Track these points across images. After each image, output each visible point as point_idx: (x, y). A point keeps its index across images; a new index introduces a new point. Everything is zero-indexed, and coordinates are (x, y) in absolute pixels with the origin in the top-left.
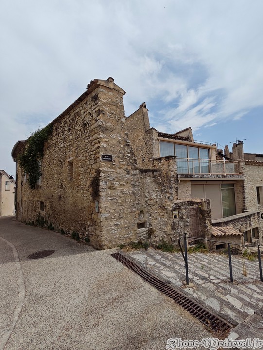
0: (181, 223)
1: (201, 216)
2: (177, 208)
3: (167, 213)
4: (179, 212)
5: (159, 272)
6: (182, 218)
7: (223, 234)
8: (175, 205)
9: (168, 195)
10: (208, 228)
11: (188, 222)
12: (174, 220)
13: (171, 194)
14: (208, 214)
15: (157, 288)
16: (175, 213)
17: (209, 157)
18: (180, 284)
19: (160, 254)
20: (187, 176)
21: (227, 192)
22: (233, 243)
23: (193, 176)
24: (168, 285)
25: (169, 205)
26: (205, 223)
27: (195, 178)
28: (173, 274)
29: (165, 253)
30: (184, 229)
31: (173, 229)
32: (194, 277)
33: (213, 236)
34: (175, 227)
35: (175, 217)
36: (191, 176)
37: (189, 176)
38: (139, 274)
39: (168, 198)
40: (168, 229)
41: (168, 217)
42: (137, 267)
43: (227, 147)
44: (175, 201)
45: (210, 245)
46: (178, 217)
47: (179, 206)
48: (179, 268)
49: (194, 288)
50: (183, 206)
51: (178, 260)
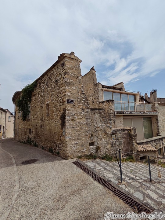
0: (117, 143)
1: (130, 138)
3: (108, 136)
4: (116, 136)
5: (103, 174)
6: (118, 139)
7: (145, 150)
8: (113, 131)
9: (109, 125)
10: (135, 146)
12: (113, 141)
13: (110, 124)
14: (134, 137)
15: (102, 184)
16: (113, 136)
17: (135, 101)
18: (117, 182)
19: (104, 163)
20: (121, 112)
21: (147, 123)
22: (151, 156)
24: (109, 182)
25: (109, 131)
26: (133, 143)
27: (126, 114)
28: (112, 176)
29: (107, 162)
30: (119, 147)
31: (112, 146)
32: (126, 177)
33: (138, 151)
34: (114, 145)
35: (114, 139)
37: (122, 113)
38: (91, 175)
40: (109, 146)
41: (109, 139)
42: (89, 170)
43: (146, 94)
44: (113, 129)
45: (136, 157)
47: (115, 132)
48: (116, 172)
49: (126, 185)
50: (118, 131)
51: (115, 167)
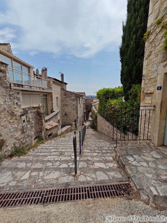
0: (29, 126)
1: (39, 117)
2: (25, 113)
3: (16, 119)
4: (26, 117)
5: (44, 180)
6: (29, 121)
7: (52, 127)
8: (23, 111)
9: (16, 101)
10: (44, 125)
11: (33, 124)
12: (23, 125)
13: (19, 100)
14: (43, 115)
16: (24, 118)
23: (24, 86)
24: (70, 187)
25: (17, 111)
26: (42, 122)
27: (25, 88)
29: (21, 157)
30: (31, 130)
31: (23, 132)
32: (69, 164)
33: (47, 129)
34: (25, 130)
35: (24, 121)
36: (22, 86)
37: (20, 86)
39: (17, 103)
40: (18, 134)
41: (18, 122)
43: (37, 70)
44: (23, 107)
45: (45, 136)
46: (26, 121)
47: (26, 111)
48: (51, 164)
49: (82, 173)
50: (29, 110)
